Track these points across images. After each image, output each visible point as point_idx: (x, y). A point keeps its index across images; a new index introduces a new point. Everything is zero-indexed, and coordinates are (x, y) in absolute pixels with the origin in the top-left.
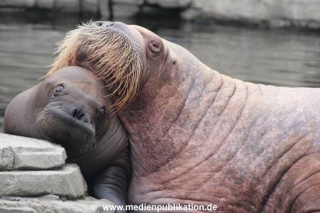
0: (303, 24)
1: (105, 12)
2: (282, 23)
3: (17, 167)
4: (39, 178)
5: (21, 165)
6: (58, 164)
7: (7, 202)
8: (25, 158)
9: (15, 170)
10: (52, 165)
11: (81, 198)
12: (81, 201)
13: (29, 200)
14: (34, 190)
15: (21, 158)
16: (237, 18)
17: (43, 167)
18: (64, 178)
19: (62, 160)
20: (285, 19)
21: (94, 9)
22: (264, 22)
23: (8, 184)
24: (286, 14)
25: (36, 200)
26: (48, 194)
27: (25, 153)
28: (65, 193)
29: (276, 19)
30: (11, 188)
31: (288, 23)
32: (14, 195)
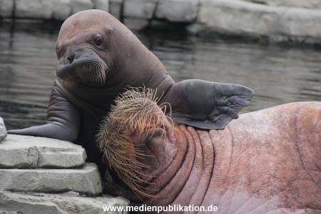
0: (300, 39)
2: (280, 38)
3: (41, 165)
4: (61, 176)
5: (45, 164)
6: (79, 163)
7: (32, 197)
8: (49, 158)
9: (39, 168)
10: (73, 164)
11: (99, 195)
13: (52, 196)
14: (57, 187)
15: (45, 157)
16: (239, 33)
17: (64, 166)
18: (84, 176)
19: (81, 161)
20: (283, 34)
22: (264, 37)
23: (33, 181)
24: (284, 30)
25: (58, 196)
26: (69, 190)
27: (49, 153)
28: (85, 190)
29: (275, 34)
30: (36, 185)
31: (286, 39)
32: (39, 191)
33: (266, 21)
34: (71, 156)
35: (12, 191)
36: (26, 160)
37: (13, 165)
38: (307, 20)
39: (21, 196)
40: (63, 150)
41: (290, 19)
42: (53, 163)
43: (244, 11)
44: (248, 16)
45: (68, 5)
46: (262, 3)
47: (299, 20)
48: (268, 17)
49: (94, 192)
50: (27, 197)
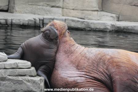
0: (95, 29)
1: (41, 26)
2: (89, 29)
3: (18, 68)
4: (24, 71)
6: (29, 67)
7: (15, 77)
8: (20, 65)
9: (17, 69)
10: (27, 67)
11: (35, 76)
12: (35, 77)
13: (21, 77)
14: (23, 74)
16: (77, 27)
17: (25, 68)
18: (30, 71)
19: (30, 66)
20: (90, 28)
21: (39, 25)
22: (84, 28)
23: (16, 73)
24: (90, 26)
25: (23, 77)
26: (26, 75)
27: (20, 64)
28: (31, 75)
29: (87, 28)
30: (17, 74)
31: (91, 29)
32: (17, 76)
33: (84, 24)
34: (27, 65)
35: (10, 76)
36: (13, 66)
37: (10, 68)
38: (96, 24)
39: (12, 77)
40: (24, 63)
41: (91, 23)
42: (21, 67)
43: (78, 21)
44: (79, 23)
45: (27, 21)
46: (83, 19)
47: (94, 24)
48: (85, 23)
49: (34, 75)
50: (14, 77)
